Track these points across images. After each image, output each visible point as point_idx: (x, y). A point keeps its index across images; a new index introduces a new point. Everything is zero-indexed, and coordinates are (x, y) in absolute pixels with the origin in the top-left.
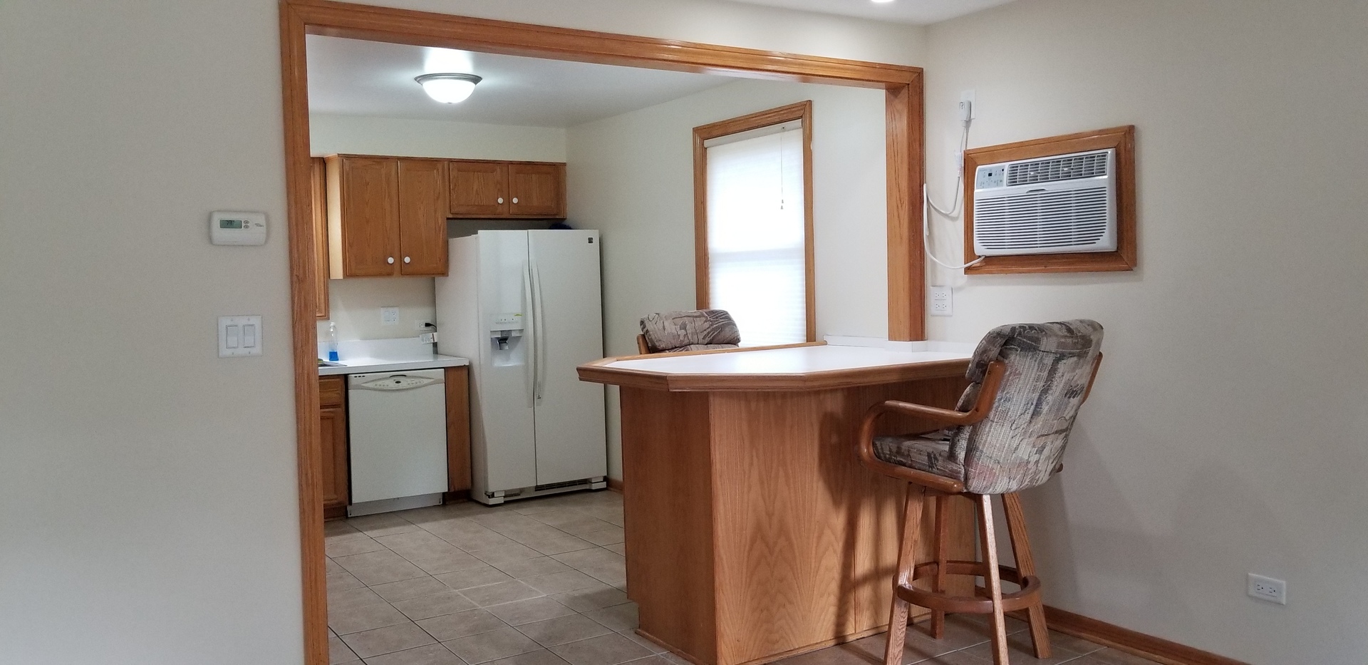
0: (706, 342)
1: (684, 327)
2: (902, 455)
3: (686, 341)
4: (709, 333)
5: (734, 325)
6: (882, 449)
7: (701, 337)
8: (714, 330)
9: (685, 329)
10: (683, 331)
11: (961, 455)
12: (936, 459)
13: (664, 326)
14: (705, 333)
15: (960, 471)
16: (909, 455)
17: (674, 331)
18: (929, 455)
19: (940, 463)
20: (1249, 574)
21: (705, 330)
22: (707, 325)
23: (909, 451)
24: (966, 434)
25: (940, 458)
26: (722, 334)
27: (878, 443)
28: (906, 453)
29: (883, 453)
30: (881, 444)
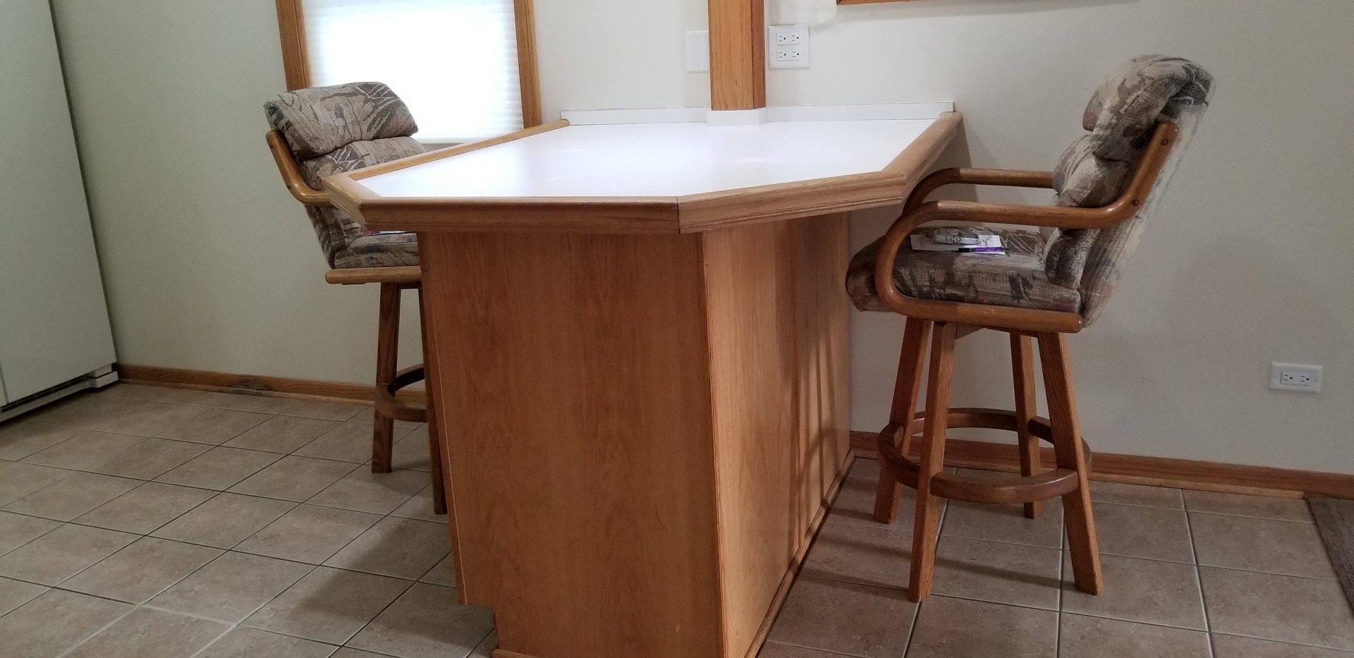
0: (372, 136)
1: (340, 114)
2: (958, 285)
3: (347, 137)
4: (374, 120)
5: (404, 105)
6: (913, 279)
7: (365, 128)
8: (381, 115)
9: (342, 115)
10: (340, 120)
11: (1078, 272)
12: (1026, 283)
13: (314, 114)
14: (370, 120)
15: (1075, 299)
16: (970, 284)
17: (331, 122)
18: (1012, 280)
19: (1036, 292)
20: (1274, 364)
21: (368, 116)
22: (369, 107)
23: (971, 277)
24: (1088, 241)
25: (1035, 283)
26: (394, 120)
27: (905, 272)
28: (964, 281)
29: (916, 286)
30: (911, 274)
